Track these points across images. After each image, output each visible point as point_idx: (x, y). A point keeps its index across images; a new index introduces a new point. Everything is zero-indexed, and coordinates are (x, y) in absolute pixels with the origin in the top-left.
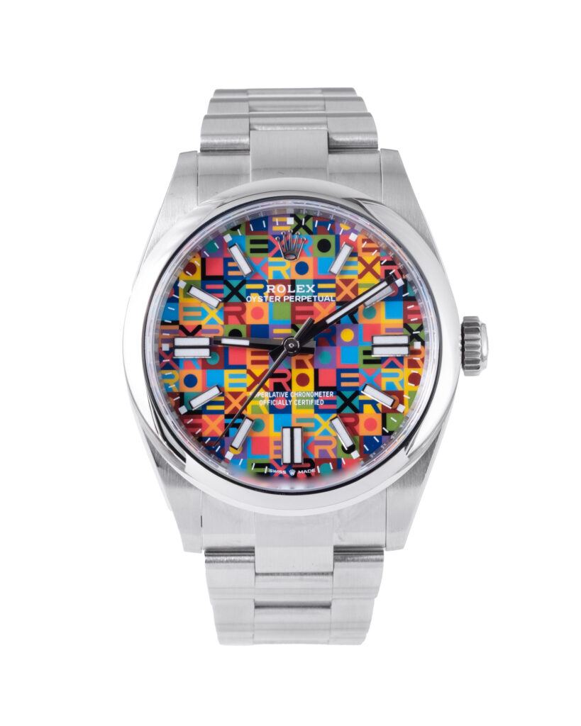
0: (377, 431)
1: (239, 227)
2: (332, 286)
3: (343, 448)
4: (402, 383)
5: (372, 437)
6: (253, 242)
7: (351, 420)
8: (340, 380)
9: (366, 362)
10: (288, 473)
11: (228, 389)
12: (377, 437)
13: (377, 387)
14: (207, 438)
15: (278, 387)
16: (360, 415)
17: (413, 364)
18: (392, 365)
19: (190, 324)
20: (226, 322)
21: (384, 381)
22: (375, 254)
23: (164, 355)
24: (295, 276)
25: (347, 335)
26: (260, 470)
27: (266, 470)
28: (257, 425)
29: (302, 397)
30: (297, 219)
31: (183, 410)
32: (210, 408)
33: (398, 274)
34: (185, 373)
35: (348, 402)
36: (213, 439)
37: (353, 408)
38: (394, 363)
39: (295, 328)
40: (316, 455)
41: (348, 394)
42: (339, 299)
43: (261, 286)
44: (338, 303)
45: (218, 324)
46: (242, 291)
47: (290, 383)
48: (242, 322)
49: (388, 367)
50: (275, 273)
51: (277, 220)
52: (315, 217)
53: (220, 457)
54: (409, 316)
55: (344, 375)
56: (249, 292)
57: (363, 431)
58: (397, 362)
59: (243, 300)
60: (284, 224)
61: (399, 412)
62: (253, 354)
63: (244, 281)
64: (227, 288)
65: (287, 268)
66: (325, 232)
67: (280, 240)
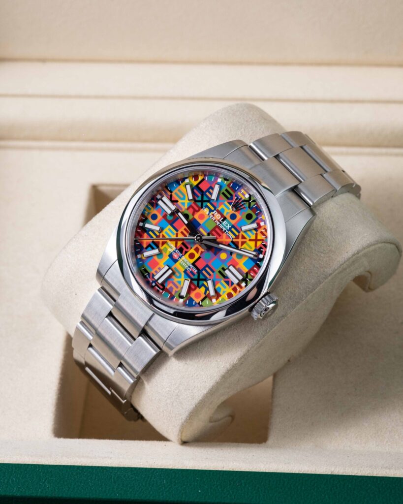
0: (198, 301)
1: (227, 180)
2: (237, 234)
3: (180, 294)
4: (224, 292)
5: (194, 300)
6: (227, 190)
7: (193, 287)
8: (204, 269)
9: (220, 272)
10: (152, 283)
11: (164, 232)
12: (195, 302)
13: (214, 284)
14: (138, 242)
15: (181, 250)
16: (198, 289)
17: (235, 290)
18: (227, 283)
19: (175, 197)
20: (188, 209)
21: (219, 285)
22: (263, 237)
23: (155, 199)
24: (228, 217)
25: (223, 256)
26: (144, 272)
27: (146, 274)
28: (159, 255)
29: (185, 262)
30: (250, 198)
31: (141, 224)
32: (150, 233)
33: (263, 253)
34: (155, 212)
35: (198, 280)
36: (140, 244)
37: (198, 284)
38: (229, 282)
39: (209, 235)
40: (168, 286)
41: (201, 277)
42: (234, 240)
43: (213, 209)
44: (232, 242)
45: (184, 206)
46: (205, 204)
47: (186, 252)
48: (193, 214)
49: (225, 282)
50: (223, 209)
51: (243, 191)
52: (257, 204)
53: (136, 254)
54: (252, 271)
55: (207, 269)
56: (207, 206)
57: (193, 295)
59: (202, 207)
60: (244, 195)
61: (212, 301)
62: (185, 229)
63: (209, 201)
64: (201, 197)
65: (228, 211)
66: (255, 212)
67: (236, 199)
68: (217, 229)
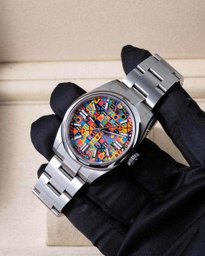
1: (112, 100)
2: (118, 125)
3: (93, 156)
4: (114, 154)
5: (100, 159)
6: (112, 105)
7: (99, 152)
8: (104, 143)
11: (83, 127)
14: (71, 132)
15: (92, 135)
16: (101, 153)
17: (119, 152)
19: (87, 110)
20: (94, 115)
21: (111, 151)
22: (131, 126)
23: (78, 111)
24: (113, 118)
26: (75, 147)
28: (82, 138)
29: (94, 140)
30: (123, 108)
31: (72, 124)
32: (77, 128)
34: (79, 117)
35: (101, 149)
36: (73, 134)
39: (105, 127)
40: (87, 153)
41: (103, 147)
42: (117, 129)
43: (106, 114)
45: (92, 114)
46: (102, 112)
47: (94, 136)
48: (97, 118)
49: (114, 149)
50: (110, 114)
51: (119, 105)
53: (71, 138)
54: (126, 143)
56: (103, 113)
57: (99, 156)
58: (116, 149)
59: (100, 114)
60: (120, 107)
62: (93, 125)
63: (104, 110)
64: (100, 109)
65: (113, 115)
66: (126, 115)
67: (117, 109)
68: (108, 124)
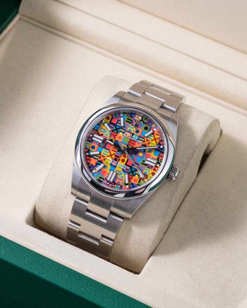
0: (136, 183)
1: (126, 113)
2: (143, 140)
4: (149, 173)
5: (134, 184)
6: (128, 119)
7: (130, 177)
8: (133, 165)
9: (142, 163)
10: (107, 183)
11: (102, 154)
12: (136, 185)
13: (142, 171)
15: (116, 160)
16: (134, 177)
17: (155, 170)
18: (149, 168)
19: (100, 133)
20: (110, 136)
21: (145, 171)
22: (158, 136)
23: (90, 138)
24: (135, 133)
27: (101, 180)
28: (105, 167)
29: (121, 165)
31: (87, 154)
32: (95, 157)
33: (162, 144)
35: (132, 172)
36: (91, 165)
37: (133, 174)
38: (150, 167)
39: (128, 146)
40: (117, 182)
41: (133, 170)
43: (124, 131)
44: (142, 145)
45: (108, 136)
46: (119, 130)
47: (119, 160)
48: (115, 138)
49: (147, 167)
50: (130, 129)
51: (137, 116)
52: (148, 120)
53: (91, 171)
54: (160, 157)
57: (132, 181)
59: (118, 133)
60: (138, 118)
61: (144, 180)
62: (113, 148)
63: (120, 128)
64: (115, 128)
65: (134, 129)
68: (131, 141)
